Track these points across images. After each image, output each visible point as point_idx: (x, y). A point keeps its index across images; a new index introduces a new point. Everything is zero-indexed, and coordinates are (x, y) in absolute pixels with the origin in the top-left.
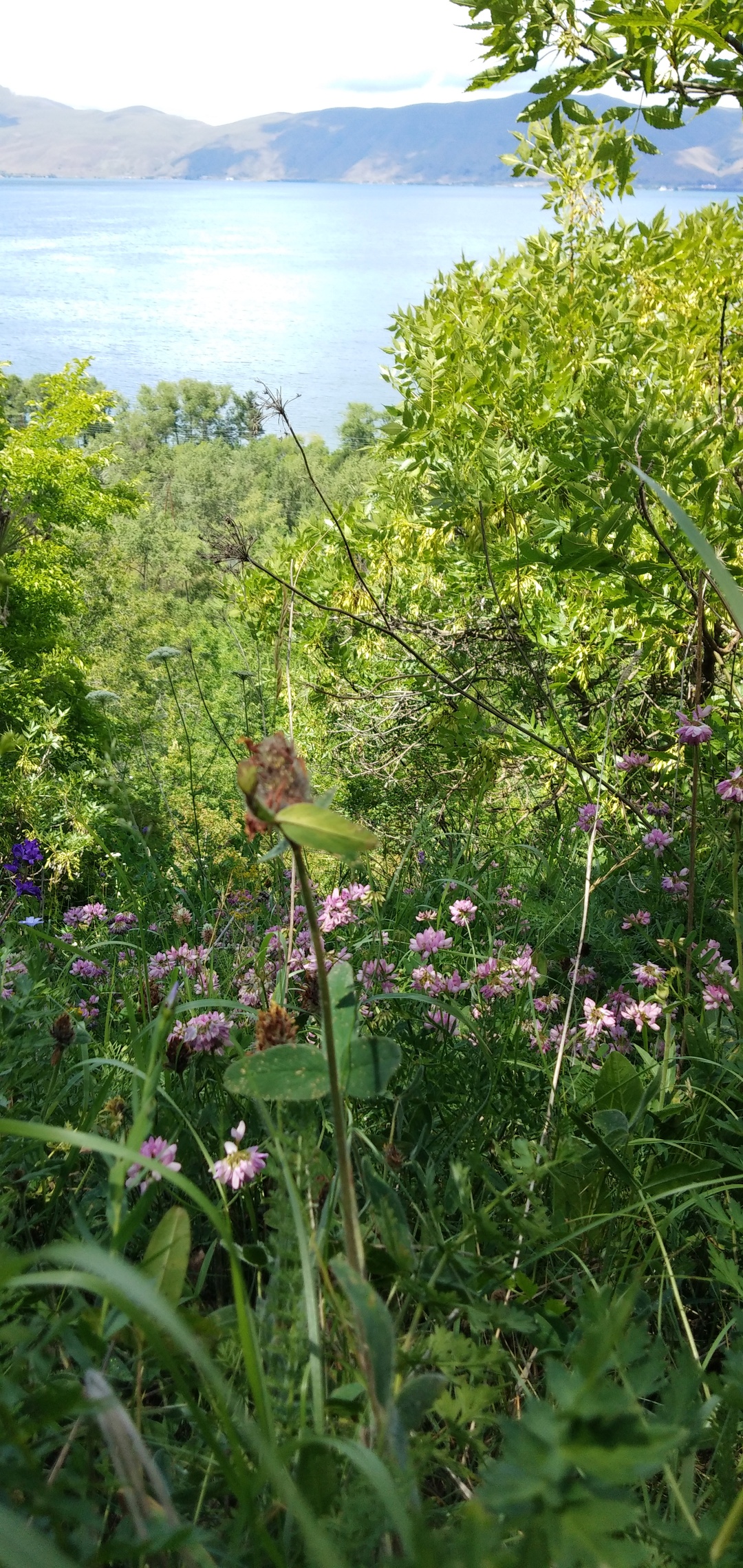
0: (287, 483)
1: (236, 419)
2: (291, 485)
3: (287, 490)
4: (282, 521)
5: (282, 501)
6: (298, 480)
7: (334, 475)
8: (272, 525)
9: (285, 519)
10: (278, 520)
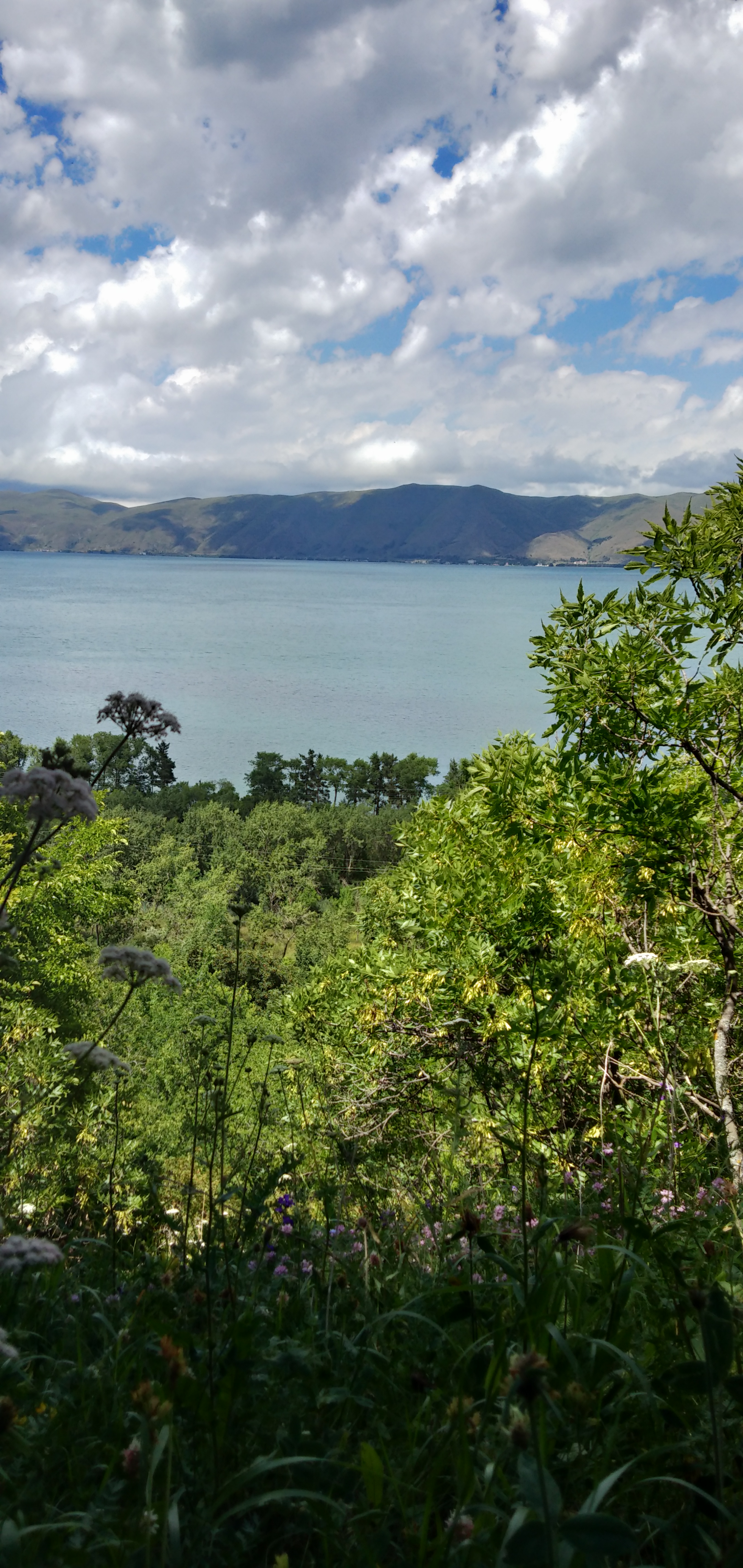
0: (198, 828)
1: (149, 768)
2: (203, 830)
3: (199, 834)
4: (193, 864)
5: (194, 845)
6: (210, 825)
7: (245, 820)
8: (185, 868)
9: (197, 863)
10: (190, 864)
